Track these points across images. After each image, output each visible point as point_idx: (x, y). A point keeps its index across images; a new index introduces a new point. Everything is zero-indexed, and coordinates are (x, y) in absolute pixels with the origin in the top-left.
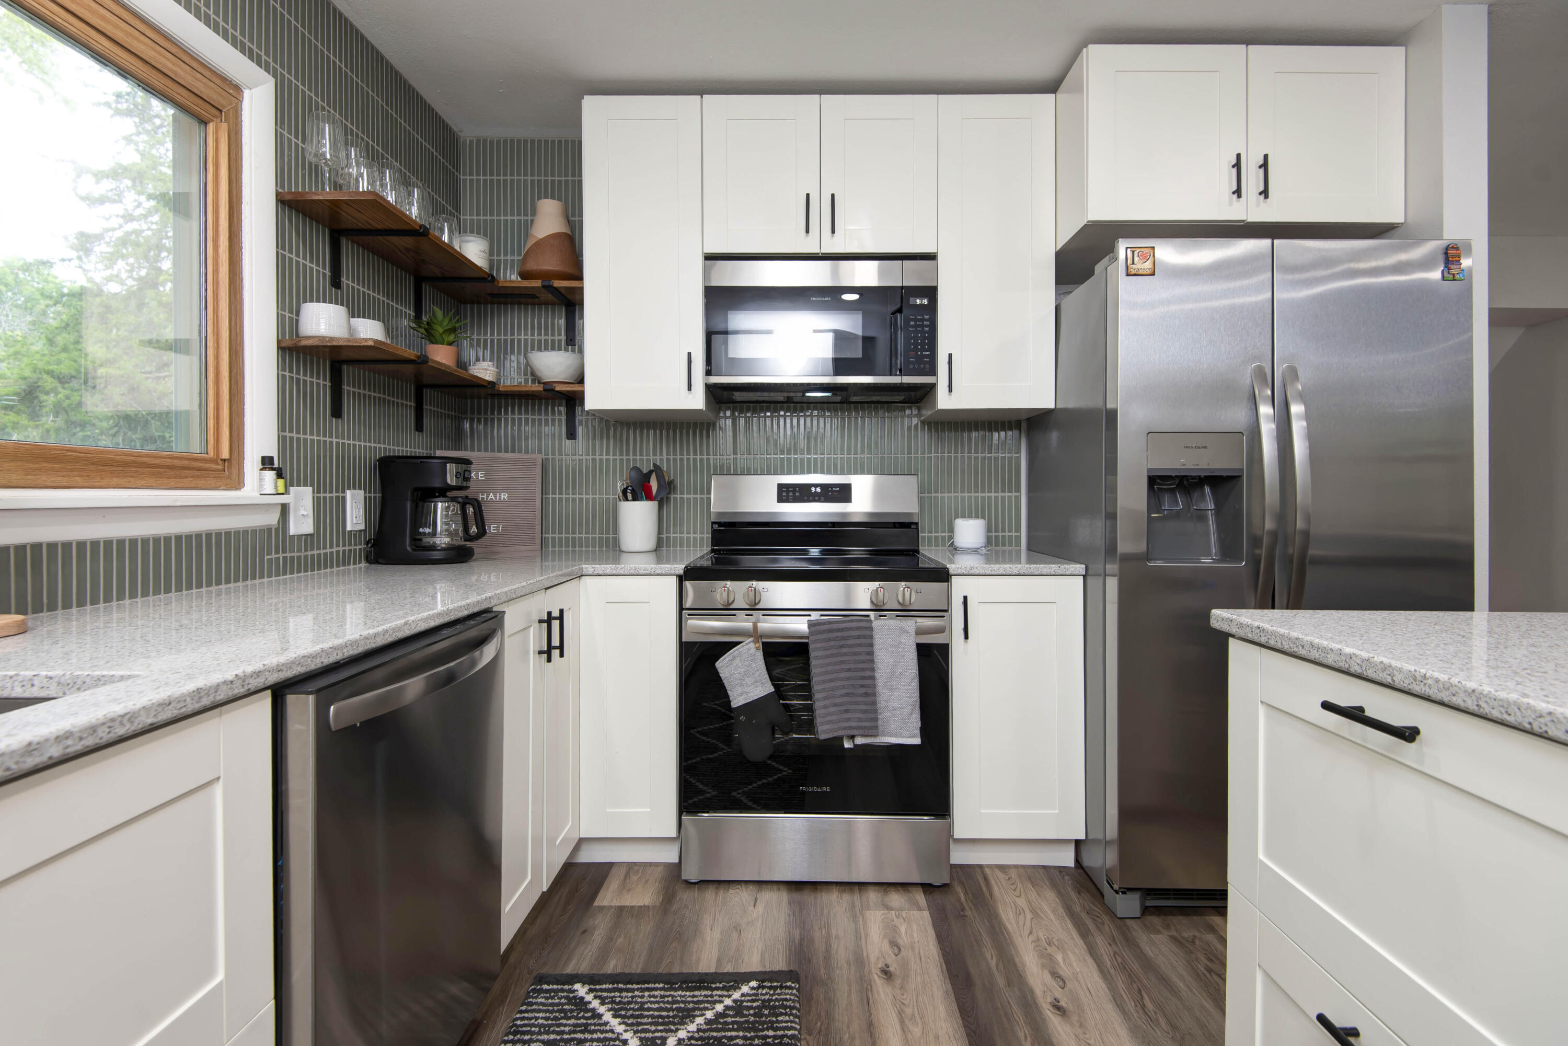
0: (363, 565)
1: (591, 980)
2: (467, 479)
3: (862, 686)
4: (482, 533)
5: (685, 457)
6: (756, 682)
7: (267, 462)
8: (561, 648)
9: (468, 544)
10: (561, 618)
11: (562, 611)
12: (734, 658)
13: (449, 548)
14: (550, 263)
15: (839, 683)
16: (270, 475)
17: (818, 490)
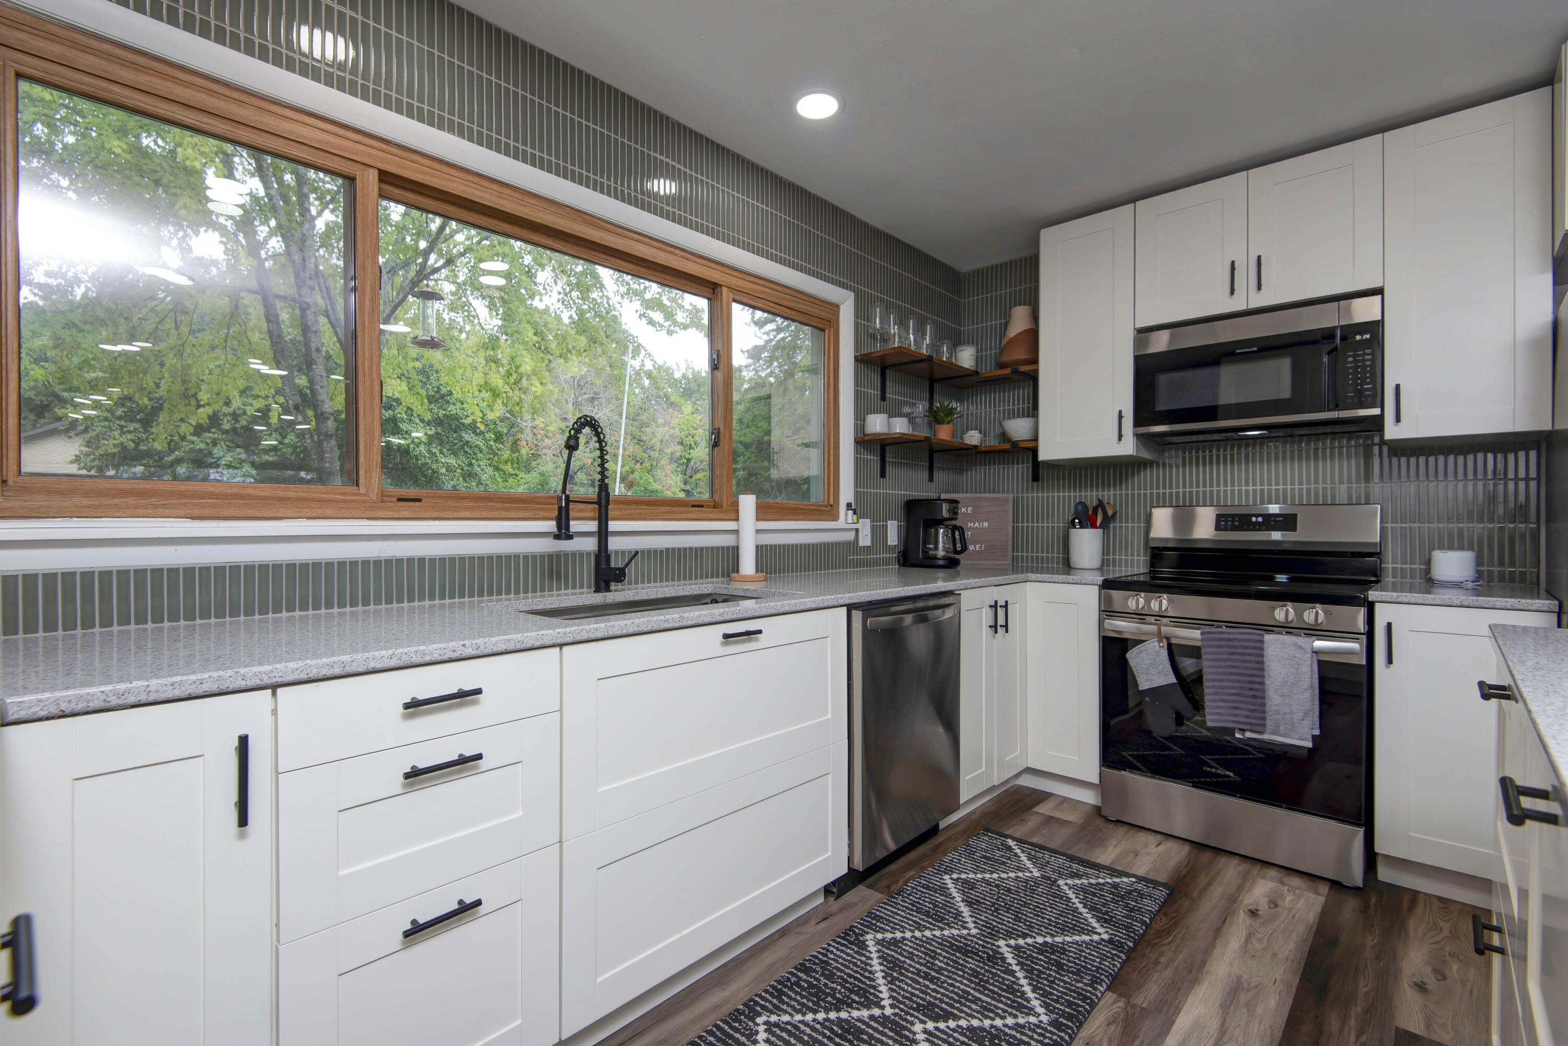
0: (897, 566)
1: (1019, 841)
2: (956, 513)
3: (1251, 689)
4: (964, 549)
5: (1130, 492)
6: (1159, 673)
7: (849, 506)
8: (1006, 626)
9: (957, 556)
10: (1006, 606)
11: (1006, 602)
12: (1141, 652)
13: (944, 558)
14: (1020, 354)
15: (1228, 684)
16: (850, 513)
17: (1260, 519)
